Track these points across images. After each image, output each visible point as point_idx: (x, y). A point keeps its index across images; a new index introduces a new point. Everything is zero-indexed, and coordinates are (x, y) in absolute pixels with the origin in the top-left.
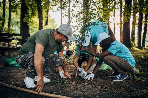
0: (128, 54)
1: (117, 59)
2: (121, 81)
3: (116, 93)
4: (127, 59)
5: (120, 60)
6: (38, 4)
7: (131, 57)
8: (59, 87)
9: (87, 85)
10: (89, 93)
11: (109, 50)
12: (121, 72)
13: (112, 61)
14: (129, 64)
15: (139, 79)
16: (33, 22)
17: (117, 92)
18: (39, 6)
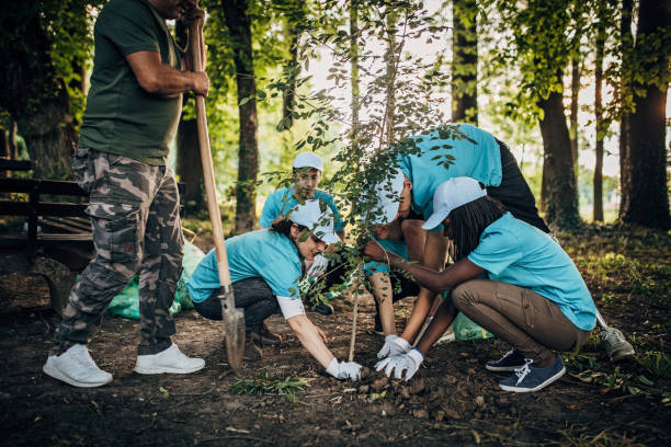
0: (560, 275)
1: (509, 298)
2: (530, 392)
3: (478, 441)
4: (556, 295)
5: (525, 303)
6: (237, 44)
7: (575, 287)
8: (260, 406)
9: (377, 402)
10: (371, 436)
11: (474, 258)
12: (533, 352)
13: (486, 305)
14: (564, 316)
15: (618, 384)
16: (223, 118)
17: (487, 437)
18: (241, 52)
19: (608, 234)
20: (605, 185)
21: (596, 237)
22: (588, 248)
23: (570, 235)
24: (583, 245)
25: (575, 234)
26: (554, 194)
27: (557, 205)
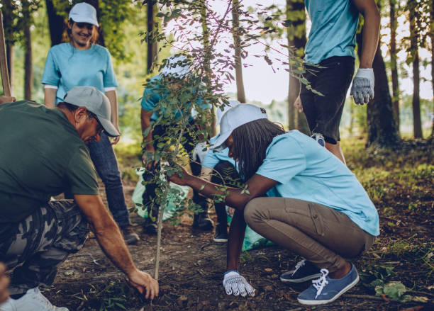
1: (299, 212)
5: (313, 213)
19: (423, 148)
20: (423, 107)
21: (412, 151)
22: (405, 161)
23: (390, 151)
24: (401, 159)
25: (394, 150)
26: (375, 116)
27: (377, 126)
